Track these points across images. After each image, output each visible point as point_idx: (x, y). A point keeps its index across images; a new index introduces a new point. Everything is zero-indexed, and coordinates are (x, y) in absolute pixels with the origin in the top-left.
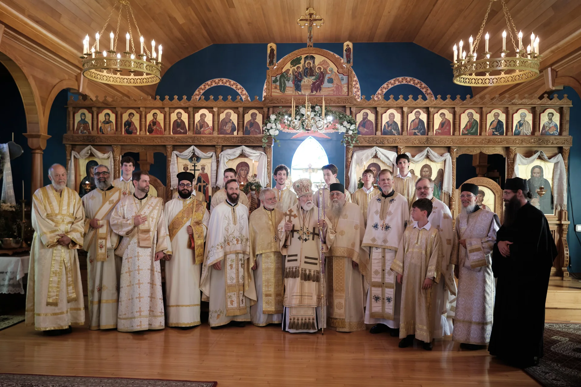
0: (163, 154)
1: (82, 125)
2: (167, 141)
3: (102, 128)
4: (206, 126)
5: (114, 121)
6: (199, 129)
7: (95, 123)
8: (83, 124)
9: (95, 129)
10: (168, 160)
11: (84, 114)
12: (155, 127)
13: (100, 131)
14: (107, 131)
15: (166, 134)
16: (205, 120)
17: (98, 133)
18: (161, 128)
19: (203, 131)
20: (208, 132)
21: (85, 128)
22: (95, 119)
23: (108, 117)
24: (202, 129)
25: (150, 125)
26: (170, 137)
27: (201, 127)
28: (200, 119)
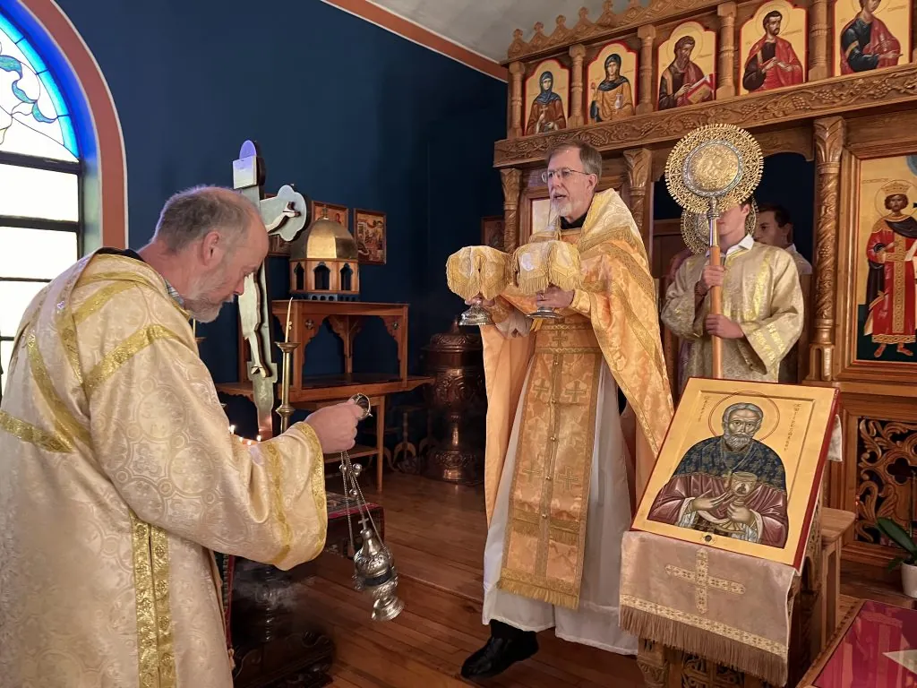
0: (802, 157)
1: (545, 109)
2: (820, 100)
3: (597, 105)
4: (693, 77)
5: (632, 78)
6: (670, 92)
7: (578, 91)
8: (547, 105)
9: (577, 111)
10: (821, 175)
11: (549, 74)
12: (770, 65)
13: (592, 117)
14: (612, 111)
15: (818, 77)
16: (691, 59)
17: (586, 122)
18: (796, 61)
19: (687, 94)
20: (699, 98)
21: (550, 117)
22: (578, 83)
23: (615, 68)
24: (682, 91)
25: (752, 60)
26: (833, 85)
27: (677, 84)
28: (673, 57)
